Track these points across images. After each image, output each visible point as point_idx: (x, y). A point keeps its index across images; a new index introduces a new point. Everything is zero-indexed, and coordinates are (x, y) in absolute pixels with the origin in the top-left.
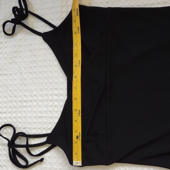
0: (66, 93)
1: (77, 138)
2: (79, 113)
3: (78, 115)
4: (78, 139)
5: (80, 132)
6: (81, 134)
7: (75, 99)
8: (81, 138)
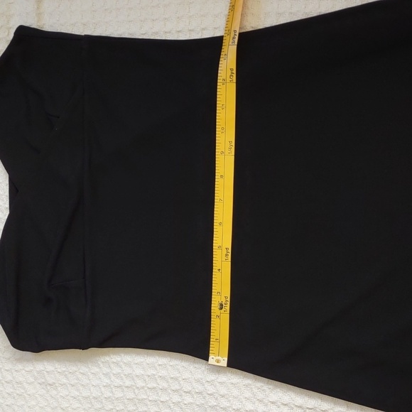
0: (8, 206)
1: (221, 308)
2: (227, 255)
3: (224, 258)
4: (223, 309)
5: (228, 295)
6: (229, 299)
7: (220, 224)
8: (228, 307)
